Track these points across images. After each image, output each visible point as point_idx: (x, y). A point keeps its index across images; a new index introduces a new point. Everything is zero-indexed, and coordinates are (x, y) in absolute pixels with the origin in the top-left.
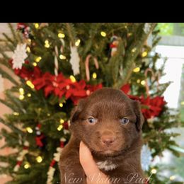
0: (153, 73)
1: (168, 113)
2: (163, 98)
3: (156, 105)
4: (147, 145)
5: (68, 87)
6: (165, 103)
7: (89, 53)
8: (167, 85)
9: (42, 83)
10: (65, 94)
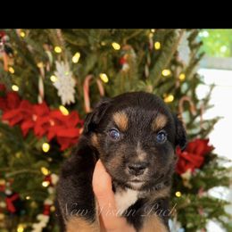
0: (192, 104)
1: (217, 164)
2: (208, 140)
3: (195, 152)
4: (175, 219)
5: (52, 123)
6: (212, 148)
7: (90, 73)
8: (214, 121)
9: (17, 116)
10: (47, 133)
